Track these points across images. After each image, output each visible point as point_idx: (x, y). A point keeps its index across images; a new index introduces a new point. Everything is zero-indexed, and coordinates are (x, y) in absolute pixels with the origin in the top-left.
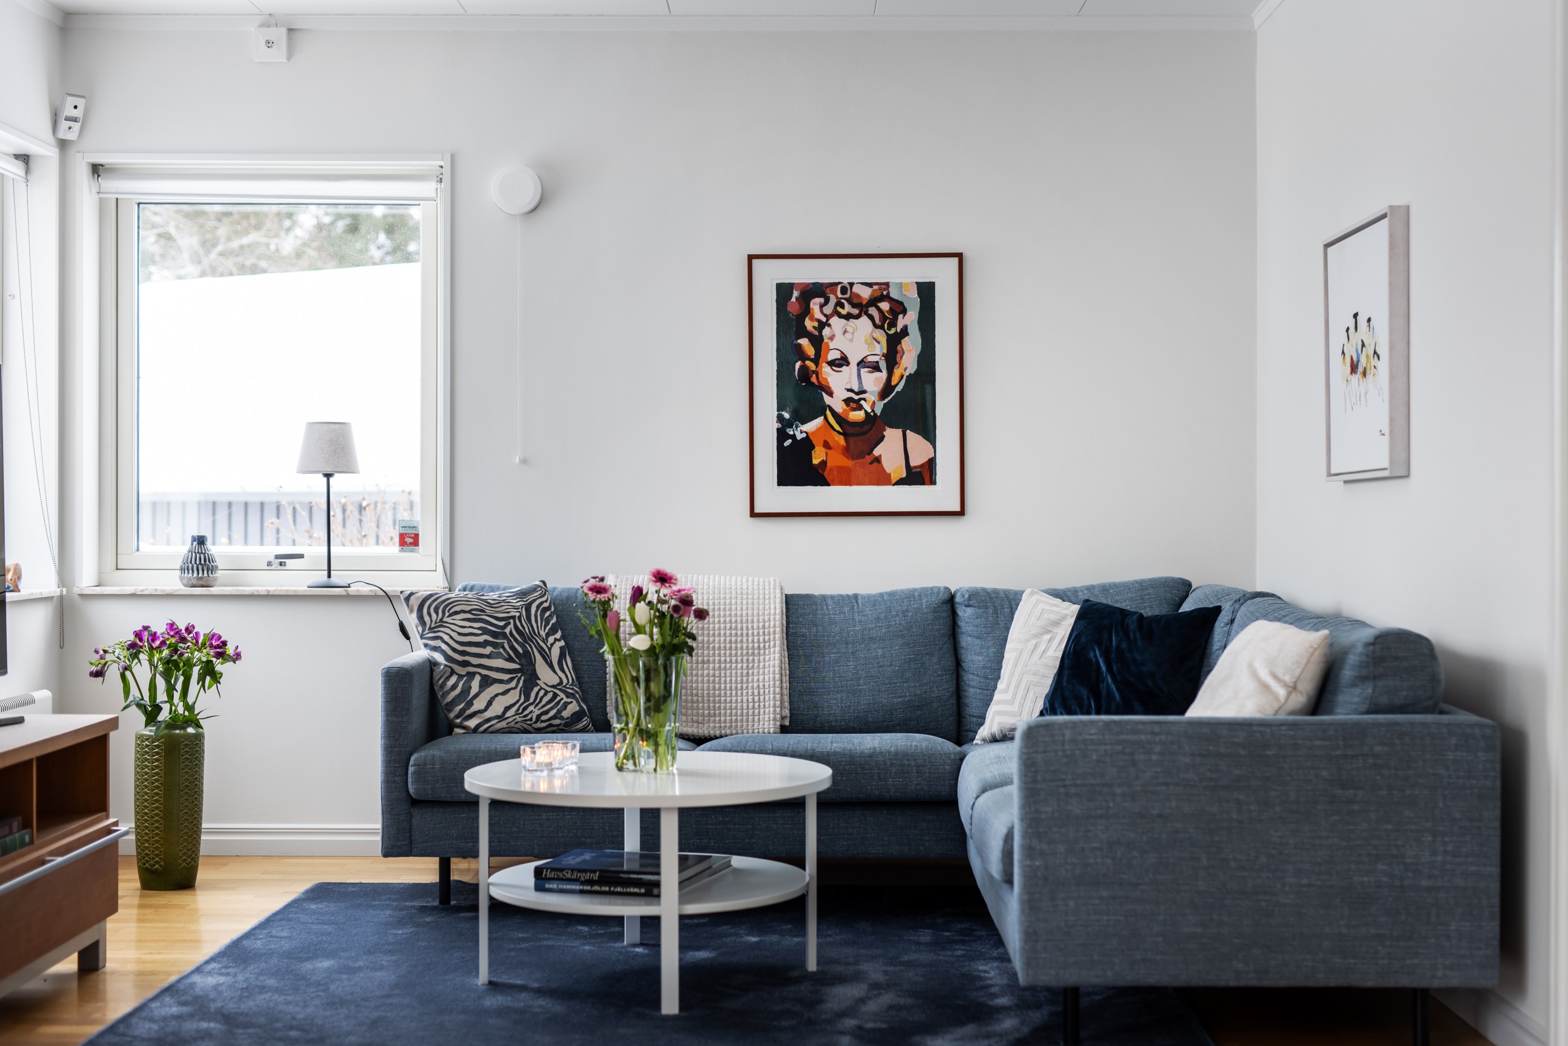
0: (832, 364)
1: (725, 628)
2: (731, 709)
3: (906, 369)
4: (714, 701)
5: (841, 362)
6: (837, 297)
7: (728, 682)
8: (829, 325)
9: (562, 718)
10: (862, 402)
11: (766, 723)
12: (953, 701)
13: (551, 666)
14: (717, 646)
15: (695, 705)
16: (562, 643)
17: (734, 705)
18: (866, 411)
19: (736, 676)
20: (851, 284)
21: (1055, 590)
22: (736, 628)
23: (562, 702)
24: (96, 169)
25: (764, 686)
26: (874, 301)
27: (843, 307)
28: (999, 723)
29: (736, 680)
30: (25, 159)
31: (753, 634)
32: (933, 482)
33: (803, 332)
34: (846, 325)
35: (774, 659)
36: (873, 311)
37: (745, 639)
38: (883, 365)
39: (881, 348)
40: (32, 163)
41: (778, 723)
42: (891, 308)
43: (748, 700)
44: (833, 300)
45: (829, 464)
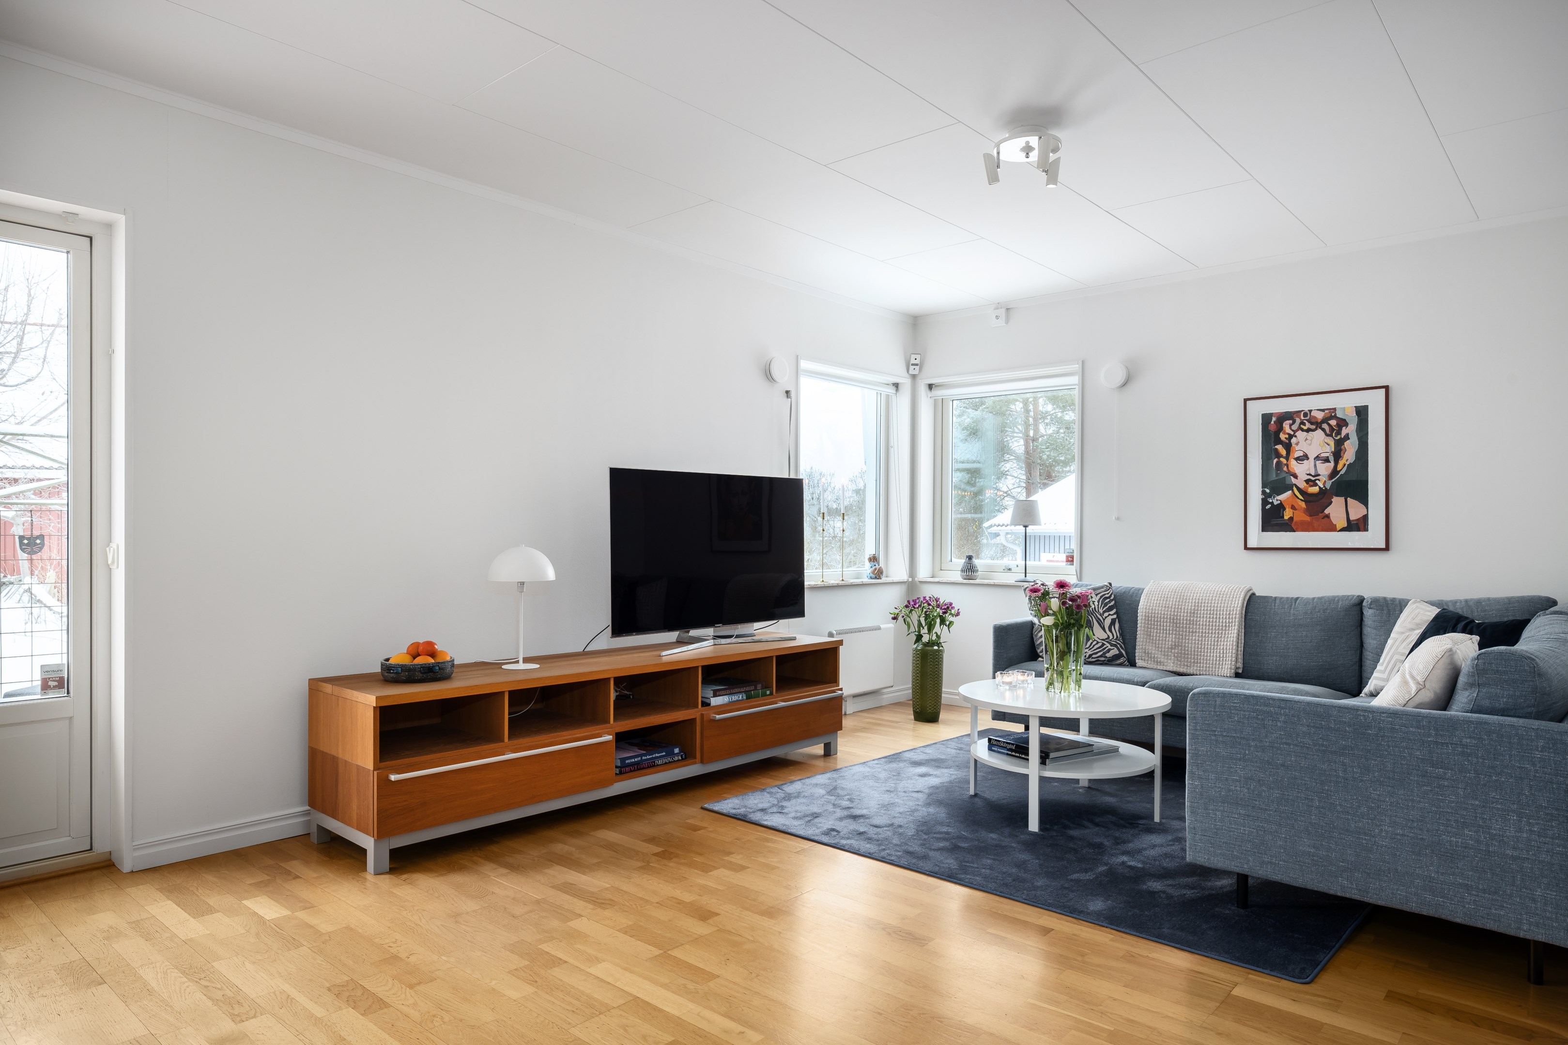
0: (1298, 459)
1: (1207, 613)
2: (1206, 660)
3: (1347, 460)
4: (1197, 655)
5: (1303, 458)
6: (1301, 419)
7: (1206, 644)
8: (1296, 436)
9: (1106, 657)
10: (1317, 481)
11: (1226, 670)
12: (1357, 667)
13: (1104, 629)
14: (1201, 623)
15: (1186, 656)
16: (1115, 616)
17: (1208, 658)
18: (1320, 487)
19: (1211, 642)
20: (1310, 411)
21: (1430, 601)
22: (1213, 614)
23: (1107, 648)
24: (930, 387)
25: (1226, 648)
26: (1325, 420)
27: (1304, 424)
28: (1375, 685)
29: (1211, 644)
30: (896, 385)
31: (1223, 617)
32: (1366, 529)
33: (1279, 441)
34: (1306, 436)
35: (1234, 633)
36: (1325, 426)
37: (1218, 620)
38: (1332, 459)
39: (1331, 448)
40: (899, 386)
41: (1233, 671)
42: (1337, 424)
43: (1216, 656)
44: (1298, 421)
45: (1295, 519)
